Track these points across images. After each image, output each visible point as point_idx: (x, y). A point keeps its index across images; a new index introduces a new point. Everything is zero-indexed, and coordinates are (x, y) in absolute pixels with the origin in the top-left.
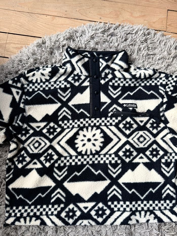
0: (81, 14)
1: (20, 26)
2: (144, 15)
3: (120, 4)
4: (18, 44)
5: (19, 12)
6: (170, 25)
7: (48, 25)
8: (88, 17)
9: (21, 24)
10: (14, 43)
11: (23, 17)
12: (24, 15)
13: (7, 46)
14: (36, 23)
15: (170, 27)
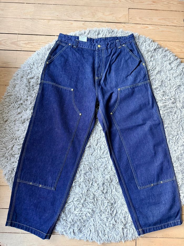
0: (68, 17)
1: (26, 28)
2: (112, 13)
3: (94, 7)
4: (26, 41)
5: (24, 19)
6: (131, 19)
7: (46, 26)
8: (73, 18)
9: (26, 27)
10: (23, 41)
11: (27, 22)
12: (28, 21)
13: (18, 43)
14: (37, 25)
15: (131, 20)
